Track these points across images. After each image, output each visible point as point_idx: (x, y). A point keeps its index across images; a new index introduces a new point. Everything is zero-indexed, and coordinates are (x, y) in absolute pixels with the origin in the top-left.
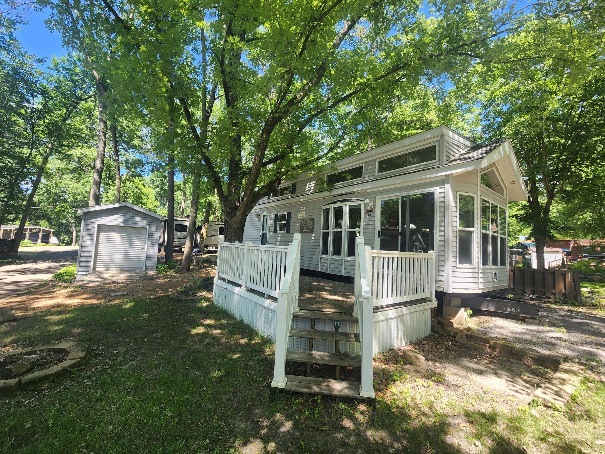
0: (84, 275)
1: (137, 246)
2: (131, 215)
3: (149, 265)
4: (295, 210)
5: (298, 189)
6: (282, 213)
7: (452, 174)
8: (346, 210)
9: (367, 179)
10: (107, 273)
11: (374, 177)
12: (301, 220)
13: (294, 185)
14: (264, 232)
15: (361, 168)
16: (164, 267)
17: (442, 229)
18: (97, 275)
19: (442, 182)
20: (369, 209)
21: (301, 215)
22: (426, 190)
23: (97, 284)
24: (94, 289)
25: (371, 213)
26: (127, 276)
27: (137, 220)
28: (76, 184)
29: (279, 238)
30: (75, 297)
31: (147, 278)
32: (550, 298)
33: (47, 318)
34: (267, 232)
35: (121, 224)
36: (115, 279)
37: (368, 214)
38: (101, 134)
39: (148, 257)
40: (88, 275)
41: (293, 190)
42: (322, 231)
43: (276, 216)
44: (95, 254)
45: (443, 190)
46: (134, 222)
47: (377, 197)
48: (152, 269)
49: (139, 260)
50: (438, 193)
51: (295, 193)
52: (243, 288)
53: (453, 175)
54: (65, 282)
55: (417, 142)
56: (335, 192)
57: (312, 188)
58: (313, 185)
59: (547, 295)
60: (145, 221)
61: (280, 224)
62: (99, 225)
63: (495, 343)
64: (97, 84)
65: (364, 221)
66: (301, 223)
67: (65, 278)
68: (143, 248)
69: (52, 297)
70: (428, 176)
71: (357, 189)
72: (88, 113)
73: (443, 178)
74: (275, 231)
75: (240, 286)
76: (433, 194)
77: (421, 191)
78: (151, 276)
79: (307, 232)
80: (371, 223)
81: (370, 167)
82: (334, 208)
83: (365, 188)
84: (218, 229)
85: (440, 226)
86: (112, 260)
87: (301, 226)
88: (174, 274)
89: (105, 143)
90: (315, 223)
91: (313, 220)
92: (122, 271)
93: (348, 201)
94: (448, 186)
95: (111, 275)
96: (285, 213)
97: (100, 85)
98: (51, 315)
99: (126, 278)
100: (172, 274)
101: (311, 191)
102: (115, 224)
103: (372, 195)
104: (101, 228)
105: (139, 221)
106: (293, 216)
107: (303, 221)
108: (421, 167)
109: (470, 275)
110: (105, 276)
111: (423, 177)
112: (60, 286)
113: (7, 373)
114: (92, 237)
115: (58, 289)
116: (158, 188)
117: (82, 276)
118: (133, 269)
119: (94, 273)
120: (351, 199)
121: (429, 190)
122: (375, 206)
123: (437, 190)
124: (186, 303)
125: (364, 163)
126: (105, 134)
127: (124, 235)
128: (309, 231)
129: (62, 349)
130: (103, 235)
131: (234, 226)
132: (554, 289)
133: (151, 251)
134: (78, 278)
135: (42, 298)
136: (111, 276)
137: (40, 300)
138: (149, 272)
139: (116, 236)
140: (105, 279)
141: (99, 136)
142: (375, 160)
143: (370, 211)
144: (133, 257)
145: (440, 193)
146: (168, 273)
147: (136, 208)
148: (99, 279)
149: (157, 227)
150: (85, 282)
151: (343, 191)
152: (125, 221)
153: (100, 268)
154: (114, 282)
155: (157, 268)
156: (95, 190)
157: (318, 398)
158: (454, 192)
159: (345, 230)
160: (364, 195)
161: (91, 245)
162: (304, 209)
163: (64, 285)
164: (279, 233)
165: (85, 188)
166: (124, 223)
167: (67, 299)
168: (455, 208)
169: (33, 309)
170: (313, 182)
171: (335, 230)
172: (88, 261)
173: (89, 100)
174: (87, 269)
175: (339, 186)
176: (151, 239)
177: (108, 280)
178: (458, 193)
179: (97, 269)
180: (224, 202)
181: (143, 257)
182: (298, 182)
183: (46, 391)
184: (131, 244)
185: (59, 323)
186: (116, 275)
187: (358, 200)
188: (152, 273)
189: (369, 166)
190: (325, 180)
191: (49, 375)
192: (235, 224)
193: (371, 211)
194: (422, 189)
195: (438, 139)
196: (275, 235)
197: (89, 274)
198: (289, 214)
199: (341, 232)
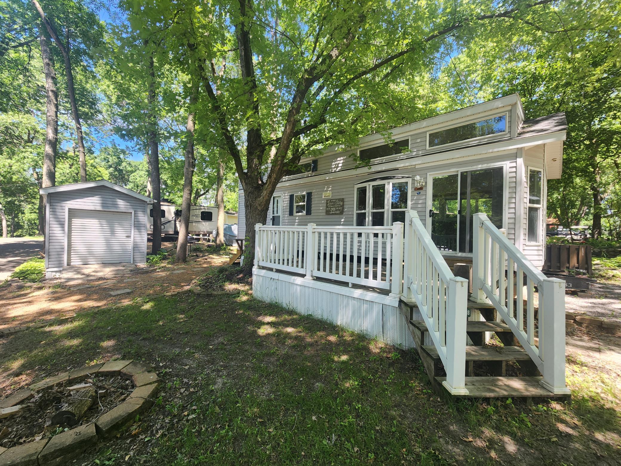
0: (56, 272)
1: (120, 233)
2: (111, 197)
3: (138, 256)
4: (318, 190)
5: (320, 166)
6: (299, 194)
7: (524, 147)
8: (389, 188)
9: (414, 153)
10: (86, 268)
11: (424, 152)
12: (327, 200)
13: (315, 162)
14: (276, 215)
15: (407, 141)
16: (156, 258)
17: (513, 205)
18: (75, 271)
19: (514, 156)
20: (419, 187)
21: (328, 194)
22: (492, 164)
23: (80, 281)
24: (79, 288)
25: (421, 191)
26: (114, 271)
27: (119, 203)
28: (9, 161)
29: (297, 221)
30: (63, 300)
31: (137, 271)
32: (564, 271)
33: (47, 329)
34: (280, 213)
35: (99, 208)
36: (100, 274)
37: (418, 192)
38: (51, 94)
39: (136, 247)
40: (64, 272)
41: (314, 167)
42: (355, 212)
43: (292, 197)
44: (68, 245)
45: (514, 165)
46: (115, 205)
47: (428, 174)
48: (141, 261)
49: (125, 250)
50: (508, 167)
51: (316, 170)
52: (308, 277)
53: (526, 149)
54: (34, 281)
55: (482, 112)
56: (374, 169)
57: (340, 165)
58: (342, 162)
59: (562, 269)
60: (128, 204)
61: (297, 206)
62: (70, 210)
63: (582, 319)
64: (42, 24)
65: (412, 200)
66: (327, 203)
67: (33, 276)
68: (128, 237)
69: (30, 302)
70: (496, 150)
71: (402, 165)
72: (20, 67)
73: (515, 151)
74: (291, 213)
75: (303, 276)
76: (501, 169)
77: (485, 166)
78: (142, 269)
79: (335, 214)
80: (420, 202)
81: (419, 140)
82: (373, 186)
83: (414, 163)
84: (200, 214)
85: (510, 203)
86: (91, 253)
87: (327, 207)
88: (170, 266)
89: (57, 106)
90: (345, 203)
91: (342, 200)
92: (105, 264)
93: (391, 178)
94: (520, 161)
95: (93, 270)
96: (304, 193)
97: (47, 25)
98: (51, 325)
99: (114, 273)
100: (167, 266)
101: (339, 168)
102: (92, 208)
103: (423, 171)
104: (73, 213)
105: (122, 204)
106: (314, 198)
107: (330, 203)
108: (486, 140)
109: (536, 253)
110: (86, 271)
111: (491, 151)
112: (30, 287)
113: (68, 417)
114: (62, 225)
115: (29, 291)
116: (111, 169)
117: (54, 274)
118: (118, 262)
119: (69, 268)
120: (394, 177)
121: (497, 165)
122: (426, 183)
123: (507, 166)
124: (221, 298)
125: (411, 136)
126: (56, 94)
127: (104, 222)
128: (338, 212)
129: (115, 372)
130: (77, 222)
131: (259, 208)
132: (569, 263)
133: (138, 239)
134: (48, 275)
135: (15, 303)
136: (94, 272)
137: (15, 306)
138: (138, 264)
139: (93, 223)
140: (88, 276)
141: (48, 97)
142: (426, 132)
143: (419, 190)
144: (117, 247)
145: (510, 168)
146: (163, 265)
147: (117, 188)
148: (79, 276)
149: (144, 212)
150: (63, 281)
151: (383, 167)
152: (103, 205)
153: (76, 262)
154: (101, 279)
155: (148, 259)
156: (48, 166)
157: (509, 401)
158: (527, 167)
159: (388, 210)
160: (412, 171)
161: (62, 235)
162: (330, 189)
163: (35, 285)
164: (296, 216)
165: (22, 166)
166: (103, 206)
167: (53, 303)
168: (525, 183)
169: (14, 319)
170: (342, 158)
171: (375, 211)
172: (60, 254)
173: (20, 48)
174: (60, 264)
175: (376, 162)
176: (138, 226)
177: (92, 276)
178: (529, 168)
179: (72, 264)
180: (245, 179)
181: (130, 247)
182: (321, 158)
183: (141, 437)
184: (113, 232)
185: (71, 335)
186: (99, 269)
187: (403, 177)
188: (142, 265)
189: (418, 138)
190: (358, 155)
191: (133, 412)
192: (260, 205)
193: (421, 189)
194: (488, 164)
195: (509, 108)
196: (291, 217)
197: (63, 270)
198: (309, 195)
199: (383, 213)
